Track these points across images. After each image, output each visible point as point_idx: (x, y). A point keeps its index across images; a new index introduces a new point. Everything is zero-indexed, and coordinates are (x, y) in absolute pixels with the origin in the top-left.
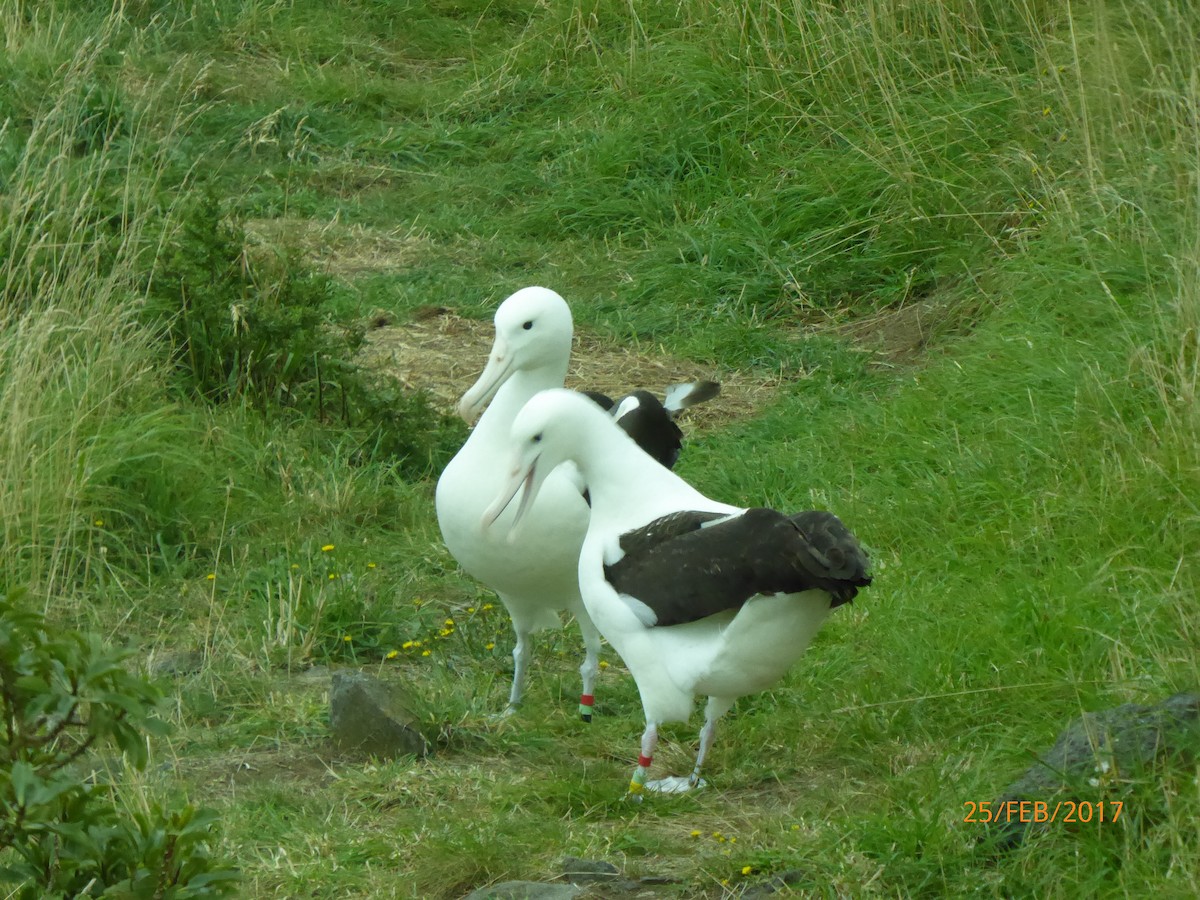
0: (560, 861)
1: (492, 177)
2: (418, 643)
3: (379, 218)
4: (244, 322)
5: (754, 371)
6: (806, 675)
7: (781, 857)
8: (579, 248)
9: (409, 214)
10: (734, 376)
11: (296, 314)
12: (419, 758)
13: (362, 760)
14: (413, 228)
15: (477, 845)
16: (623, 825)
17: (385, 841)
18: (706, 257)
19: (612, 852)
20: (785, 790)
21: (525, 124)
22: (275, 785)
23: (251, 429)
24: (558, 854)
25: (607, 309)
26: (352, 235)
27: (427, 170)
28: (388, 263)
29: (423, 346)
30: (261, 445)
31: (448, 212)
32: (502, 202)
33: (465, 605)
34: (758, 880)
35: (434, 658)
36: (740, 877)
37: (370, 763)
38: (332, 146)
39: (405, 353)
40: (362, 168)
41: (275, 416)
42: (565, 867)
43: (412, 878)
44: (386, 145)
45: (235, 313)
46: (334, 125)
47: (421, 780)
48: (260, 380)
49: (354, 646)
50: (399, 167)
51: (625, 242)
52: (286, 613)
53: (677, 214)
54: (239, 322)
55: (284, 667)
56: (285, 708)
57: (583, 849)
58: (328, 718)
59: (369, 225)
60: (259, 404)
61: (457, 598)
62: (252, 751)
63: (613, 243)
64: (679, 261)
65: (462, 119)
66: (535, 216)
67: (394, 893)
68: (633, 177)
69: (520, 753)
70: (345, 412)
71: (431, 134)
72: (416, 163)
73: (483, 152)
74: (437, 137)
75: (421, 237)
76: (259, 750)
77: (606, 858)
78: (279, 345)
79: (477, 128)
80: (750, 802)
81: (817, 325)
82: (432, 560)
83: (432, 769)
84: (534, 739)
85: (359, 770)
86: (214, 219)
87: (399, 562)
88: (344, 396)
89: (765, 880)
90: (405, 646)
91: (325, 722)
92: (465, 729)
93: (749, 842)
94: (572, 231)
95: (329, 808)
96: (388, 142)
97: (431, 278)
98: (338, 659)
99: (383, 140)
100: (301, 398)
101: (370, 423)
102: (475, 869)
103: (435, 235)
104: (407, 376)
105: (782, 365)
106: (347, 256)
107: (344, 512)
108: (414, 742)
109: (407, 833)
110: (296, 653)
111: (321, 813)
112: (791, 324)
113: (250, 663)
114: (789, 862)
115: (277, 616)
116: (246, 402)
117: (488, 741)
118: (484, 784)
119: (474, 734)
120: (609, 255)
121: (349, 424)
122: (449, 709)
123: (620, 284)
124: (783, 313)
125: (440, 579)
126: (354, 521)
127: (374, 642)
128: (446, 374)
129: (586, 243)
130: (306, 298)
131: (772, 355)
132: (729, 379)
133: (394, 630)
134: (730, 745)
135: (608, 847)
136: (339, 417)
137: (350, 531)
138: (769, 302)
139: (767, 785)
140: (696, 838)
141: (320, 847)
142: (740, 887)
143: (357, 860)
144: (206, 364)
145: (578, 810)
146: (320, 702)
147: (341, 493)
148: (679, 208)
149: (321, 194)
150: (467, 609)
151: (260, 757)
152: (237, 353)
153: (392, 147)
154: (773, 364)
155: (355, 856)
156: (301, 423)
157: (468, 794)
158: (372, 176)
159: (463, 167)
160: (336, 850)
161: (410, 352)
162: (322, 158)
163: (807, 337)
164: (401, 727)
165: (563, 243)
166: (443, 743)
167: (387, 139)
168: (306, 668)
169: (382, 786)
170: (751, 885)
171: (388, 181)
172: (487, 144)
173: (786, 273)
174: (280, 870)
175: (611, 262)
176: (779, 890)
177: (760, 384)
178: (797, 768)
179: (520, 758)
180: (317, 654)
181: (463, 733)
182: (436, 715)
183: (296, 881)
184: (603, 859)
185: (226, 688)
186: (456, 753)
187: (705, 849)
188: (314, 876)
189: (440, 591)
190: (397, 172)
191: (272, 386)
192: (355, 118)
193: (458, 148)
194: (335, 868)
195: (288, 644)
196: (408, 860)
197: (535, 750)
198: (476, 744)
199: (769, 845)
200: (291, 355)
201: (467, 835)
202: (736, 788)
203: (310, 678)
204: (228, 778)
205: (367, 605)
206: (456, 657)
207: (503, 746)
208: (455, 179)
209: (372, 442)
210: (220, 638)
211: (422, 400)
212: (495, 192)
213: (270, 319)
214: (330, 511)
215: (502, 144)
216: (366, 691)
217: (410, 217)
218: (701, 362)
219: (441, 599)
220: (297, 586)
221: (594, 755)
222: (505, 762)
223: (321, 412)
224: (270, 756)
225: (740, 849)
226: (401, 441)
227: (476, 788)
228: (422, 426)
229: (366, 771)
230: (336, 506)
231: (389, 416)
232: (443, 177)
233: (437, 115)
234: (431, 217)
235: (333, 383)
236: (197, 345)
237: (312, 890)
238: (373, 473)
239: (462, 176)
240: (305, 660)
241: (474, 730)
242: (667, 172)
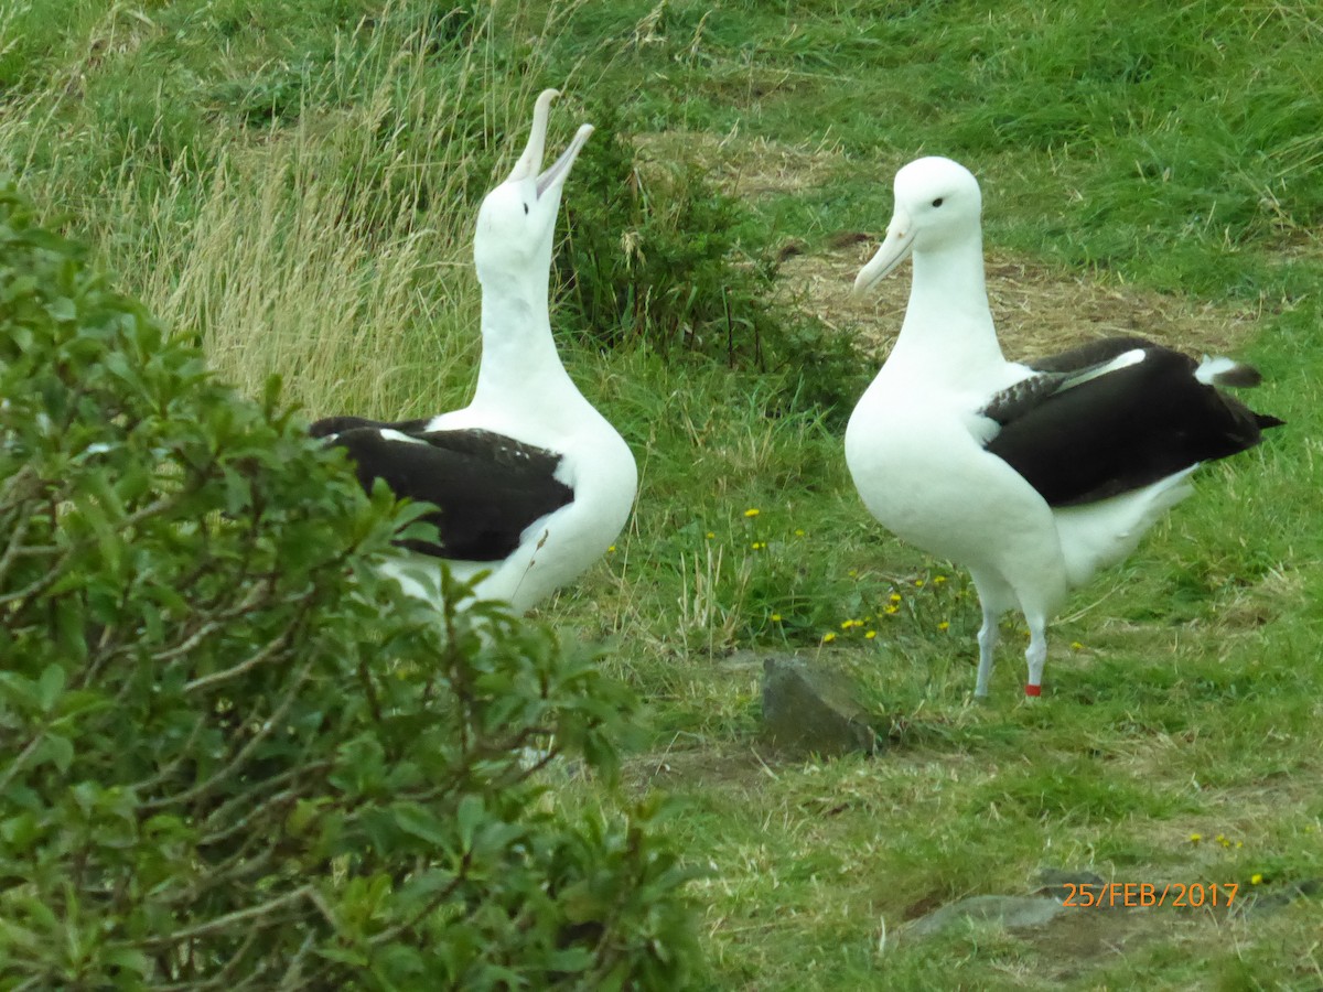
0: (1038, 872)
1: (915, 81)
2: (859, 623)
3: (784, 130)
4: (639, 252)
5: (1230, 303)
6: (1312, 654)
7: (1295, 863)
8: (1018, 162)
9: (818, 125)
10: (1206, 308)
11: (701, 242)
12: (869, 754)
13: (799, 759)
14: (824, 142)
15: (939, 855)
16: (1109, 828)
17: (832, 852)
18: (1168, 170)
19: (1098, 862)
20: (1294, 785)
21: (952, 19)
22: (701, 788)
23: (652, 377)
24: (1035, 864)
25: (1055, 233)
26: (754, 149)
27: (837, 72)
28: (797, 182)
29: (840, 278)
30: (663, 394)
31: (864, 120)
32: (927, 110)
33: (910, 577)
34: (1269, 890)
35: (878, 639)
36: (1247, 888)
37: (811, 762)
38: (727, 47)
39: (821, 287)
40: (762, 72)
41: (680, 362)
42: (1044, 879)
43: (866, 893)
44: (790, 45)
45: (628, 242)
46: (729, 22)
47: (872, 781)
48: (658, 319)
49: (785, 626)
50: (805, 70)
51: (1072, 154)
52: (704, 588)
53: (1132, 122)
54: (634, 255)
55: (704, 652)
56: (708, 700)
57: (1064, 857)
58: (760, 711)
59: (773, 138)
60: (660, 348)
61: (898, 570)
62: (672, 750)
63: (1058, 156)
64: (1135, 175)
65: (877, 13)
66: (966, 125)
67: (845, 912)
68: (1080, 78)
69: (984, 748)
70: (759, 357)
71: (841, 31)
72: (824, 64)
73: (903, 52)
74: (849, 34)
75: (835, 151)
76: (680, 749)
77: (1090, 868)
78: (681, 279)
79: (895, 25)
80: (1255, 801)
81: (1300, 248)
82: (868, 525)
83: (885, 768)
84: (1000, 731)
85: (798, 770)
86: (609, 132)
87: (830, 528)
88: (758, 338)
89: (1278, 891)
90: (845, 625)
91: (756, 716)
92: (920, 721)
93: (1258, 846)
94: (1010, 142)
95: (765, 814)
96: (791, 42)
97: (847, 199)
98: (766, 642)
99: (788, 39)
100: (706, 340)
101: (788, 368)
102: (940, 883)
103: (850, 149)
104: (824, 313)
105: (1262, 295)
106: (748, 175)
107: (763, 472)
108: (861, 738)
109: (859, 844)
110: (717, 636)
111: (757, 821)
112: (1270, 248)
113: (663, 647)
114: (1305, 869)
115: (693, 593)
116: (645, 347)
117: (948, 736)
118: (947, 784)
119: (930, 727)
120: (1054, 169)
121: (763, 370)
122: (900, 699)
123: (1068, 204)
124: (1261, 234)
125: (880, 549)
126: (777, 482)
127: (806, 622)
128: (871, 311)
129: (1027, 156)
130: (712, 225)
131: (1250, 283)
132: (1201, 312)
133: (829, 607)
134: (1228, 734)
135: (1093, 854)
136: (751, 362)
137: (771, 494)
138: (1243, 223)
139: (1274, 781)
140: (1196, 842)
141: (757, 859)
142: (1250, 899)
143: (801, 876)
144: (596, 301)
145: (1056, 811)
146: (748, 692)
147: (759, 450)
148: (1134, 115)
149: (715, 102)
150: (912, 582)
151: (681, 757)
152: (631, 288)
153: (797, 47)
154: (1251, 294)
155: (799, 869)
156: (709, 369)
157: (926, 797)
158: (774, 81)
159: (880, 70)
160: (775, 864)
161: (826, 286)
162: (715, 61)
163: (1290, 261)
164: (845, 721)
165: (1000, 157)
166: (895, 739)
167: (789, 39)
168: (729, 653)
169: (826, 788)
170: (1262, 898)
171: (794, 87)
172: (907, 42)
173: (1262, 189)
174: (712, 888)
175: (1057, 178)
176: (1294, 901)
177: (1237, 317)
178: (1307, 760)
179: (985, 754)
180: (741, 636)
181: (919, 725)
182: (886, 706)
183: (731, 900)
184: (1087, 869)
185: (638, 678)
186: (911, 749)
187: (1207, 856)
188: (752, 894)
189: (879, 561)
190: (804, 76)
191: (673, 327)
192: (751, 14)
193: (874, 47)
194: (776, 884)
195: (708, 625)
196: (860, 874)
197: (1003, 744)
198: (933, 739)
199: (1281, 850)
200: (695, 289)
201: (930, 843)
202: (1238, 784)
203: (736, 664)
204: (645, 782)
205: (798, 578)
206: (904, 639)
207: (965, 741)
208: (872, 83)
209: (791, 390)
210: (629, 619)
211: (846, 341)
212: (920, 97)
213: (670, 248)
214: (745, 472)
215: (926, 42)
216: (804, 677)
217: (822, 129)
218: (1166, 292)
219: (881, 570)
220: (716, 558)
221: (1071, 749)
222: (969, 758)
223: (731, 357)
224: (692, 756)
225: (1248, 856)
226: (825, 388)
227: (935, 789)
228: (847, 372)
229: (806, 772)
230: (753, 465)
231: (810, 359)
232: (858, 82)
233: (848, 10)
234: (844, 127)
235: (743, 320)
236: (584, 280)
237: (749, 911)
238: (795, 425)
239: (879, 80)
240: (727, 643)
241: (931, 722)
242: (1120, 72)
